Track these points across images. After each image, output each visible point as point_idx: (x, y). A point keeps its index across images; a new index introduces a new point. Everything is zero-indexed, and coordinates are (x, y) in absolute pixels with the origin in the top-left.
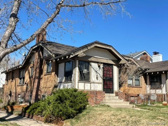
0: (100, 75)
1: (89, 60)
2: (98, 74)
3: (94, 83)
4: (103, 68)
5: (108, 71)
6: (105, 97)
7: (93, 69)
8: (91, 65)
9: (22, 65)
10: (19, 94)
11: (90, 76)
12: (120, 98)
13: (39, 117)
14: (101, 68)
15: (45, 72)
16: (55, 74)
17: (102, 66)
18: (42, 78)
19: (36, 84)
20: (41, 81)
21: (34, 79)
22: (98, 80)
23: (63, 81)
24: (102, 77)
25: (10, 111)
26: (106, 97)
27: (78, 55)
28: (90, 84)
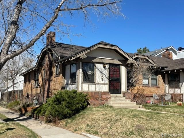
0: (105, 75)
1: (94, 61)
2: (103, 75)
3: (99, 84)
4: (109, 68)
5: (115, 71)
6: (110, 97)
7: (98, 70)
8: (95, 66)
9: (35, 68)
10: (34, 97)
11: (95, 77)
12: (127, 99)
13: (43, 118)
14: (107, 68)
15: (54, 74)
16: (62, 76)
17: (107, 66)
18: (52, 80)
19: (47, 86)
20: (51, 83)
21: (45, 81)
22: (104, 81)
23: (69, 83)
24: (108, 78)
25: (24, 112)
26: (112, 98)
27: (80, 57)
28: (94, 85)
